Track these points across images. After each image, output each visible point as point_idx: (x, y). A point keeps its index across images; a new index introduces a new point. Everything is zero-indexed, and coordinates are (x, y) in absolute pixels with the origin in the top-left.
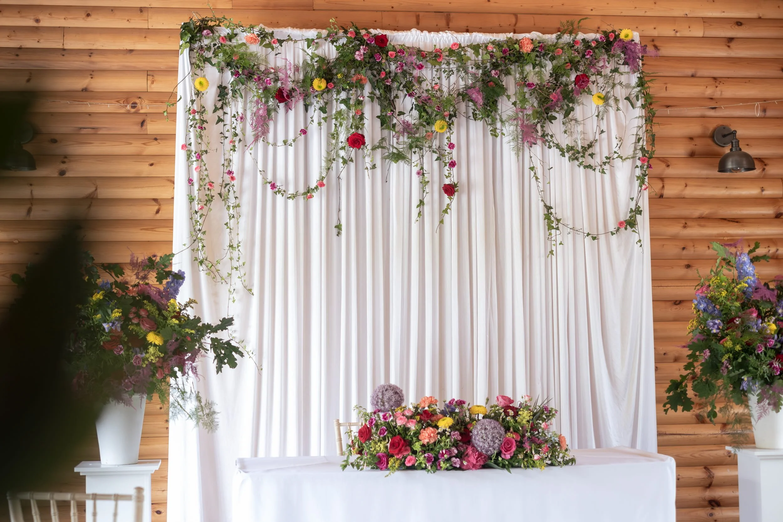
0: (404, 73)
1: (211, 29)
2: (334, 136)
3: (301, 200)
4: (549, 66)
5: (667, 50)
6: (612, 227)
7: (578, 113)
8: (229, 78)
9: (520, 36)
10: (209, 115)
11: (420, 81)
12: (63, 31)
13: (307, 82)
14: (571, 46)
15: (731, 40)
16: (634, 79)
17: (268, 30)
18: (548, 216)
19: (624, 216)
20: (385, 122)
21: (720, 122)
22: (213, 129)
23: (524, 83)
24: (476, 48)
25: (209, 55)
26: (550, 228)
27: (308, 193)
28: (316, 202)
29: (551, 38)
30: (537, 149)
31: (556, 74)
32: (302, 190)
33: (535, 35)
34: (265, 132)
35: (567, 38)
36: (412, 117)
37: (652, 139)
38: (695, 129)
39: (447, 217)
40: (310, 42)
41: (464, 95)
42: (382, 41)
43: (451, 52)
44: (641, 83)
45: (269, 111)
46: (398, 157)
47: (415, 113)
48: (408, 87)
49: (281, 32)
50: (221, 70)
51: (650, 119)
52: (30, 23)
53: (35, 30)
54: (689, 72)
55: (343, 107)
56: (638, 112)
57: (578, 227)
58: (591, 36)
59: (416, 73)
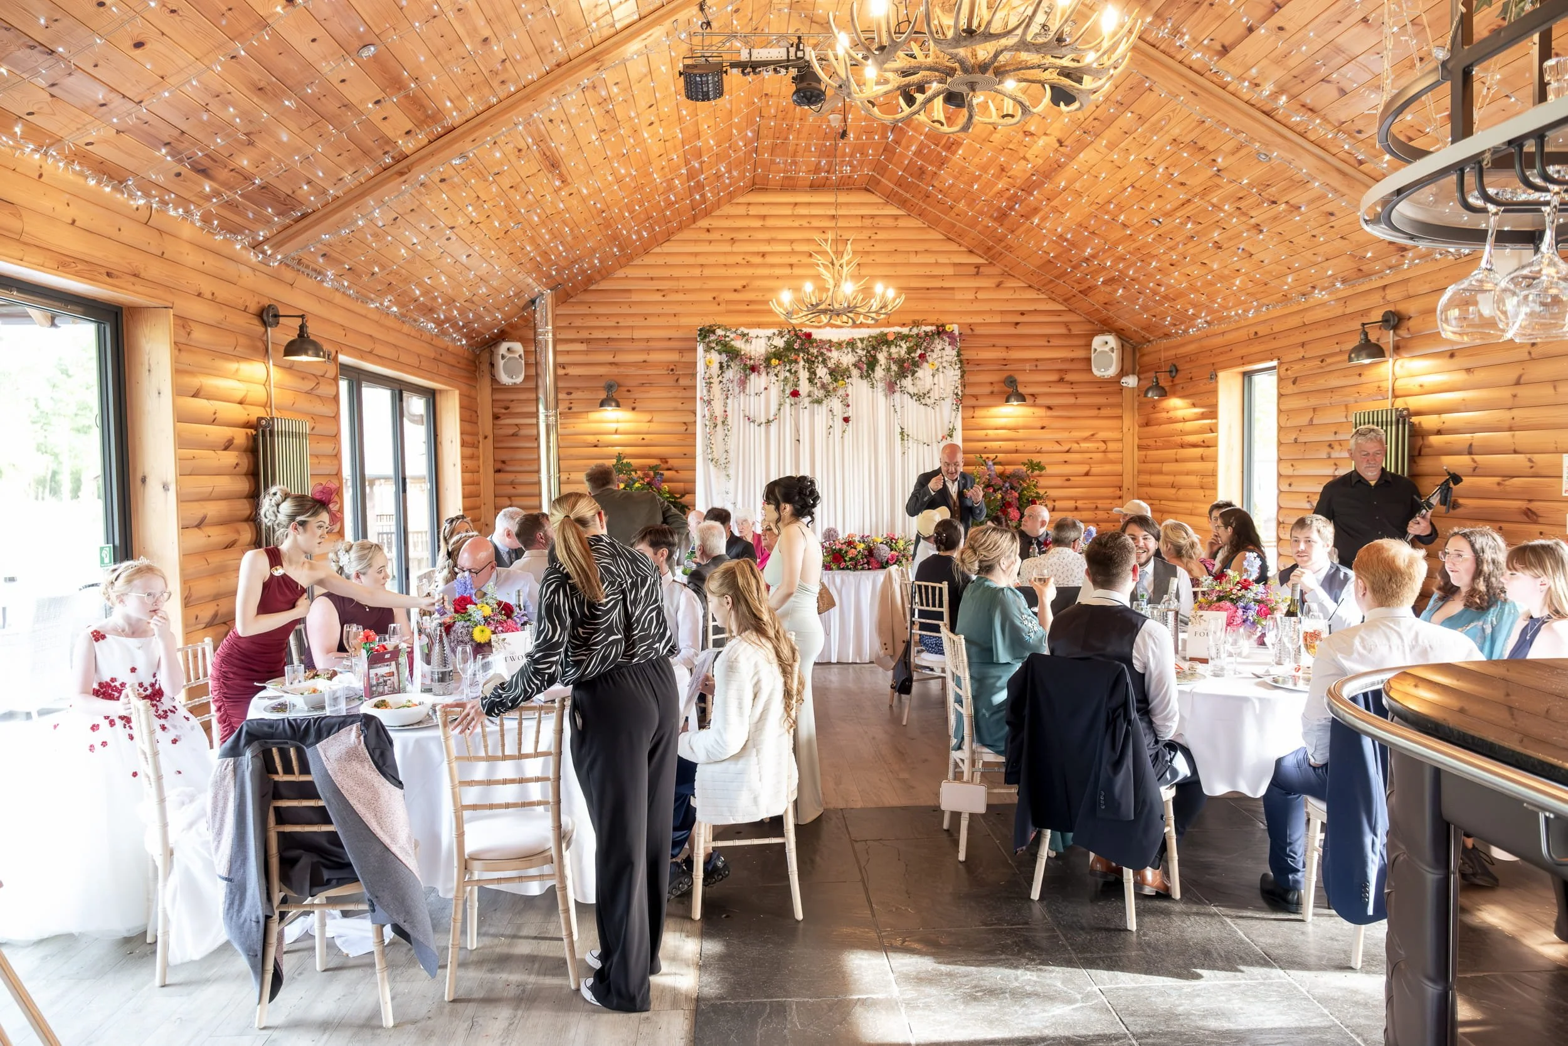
0: (822, 354)
1: (714, 332)
2: (784, 391)
3: (763, 427)
4: (904, 346)
5: (979, 331)
6: (940, 437)
7: (920, 373)
8: (724, 358)
9: (886, 330)
10: (715, 380)
11: (830, 358)
12: (632, 327)
13: (768, 360)
14: (917, 335)
15: (1017, 324)
16: (954, 353)
17: (746, 331)
18: (902, 433)
19: (946, 432)
20: (810, 380)
21: (1009, 373)
22: (716, 388)
23: (890, 357)
24: (862, 340)
25: (713, 345)
26: (903, 439)
27: (768, 422)
28: (773, 427)
29: (905, 331)
30: (897, 395)
31: (910, 351)
32: (763, 420)
33: (897, 329)
34: (744, 388)
35: (915, 331)
36: (827, 379)
37: (964, 386)
38: (995, 378)
39: (846, 434)
40: (769, 338)
41: (855, 365)
42: (809, 335)
43: (848, 344)
44: (959, 355)
45: (746, 376)
46: (819, 402)
47: (828, 376)
48: (824, 362)
49: (753, 332)
50: (720, 354)
51: (962, 376)
52: (614, 324)
53: (616, 328)
54: (991, 343)
55: (788, 374)
56: (958, 372)
57: (920, 438)
58: (929, 329)
59: (829, 354)
